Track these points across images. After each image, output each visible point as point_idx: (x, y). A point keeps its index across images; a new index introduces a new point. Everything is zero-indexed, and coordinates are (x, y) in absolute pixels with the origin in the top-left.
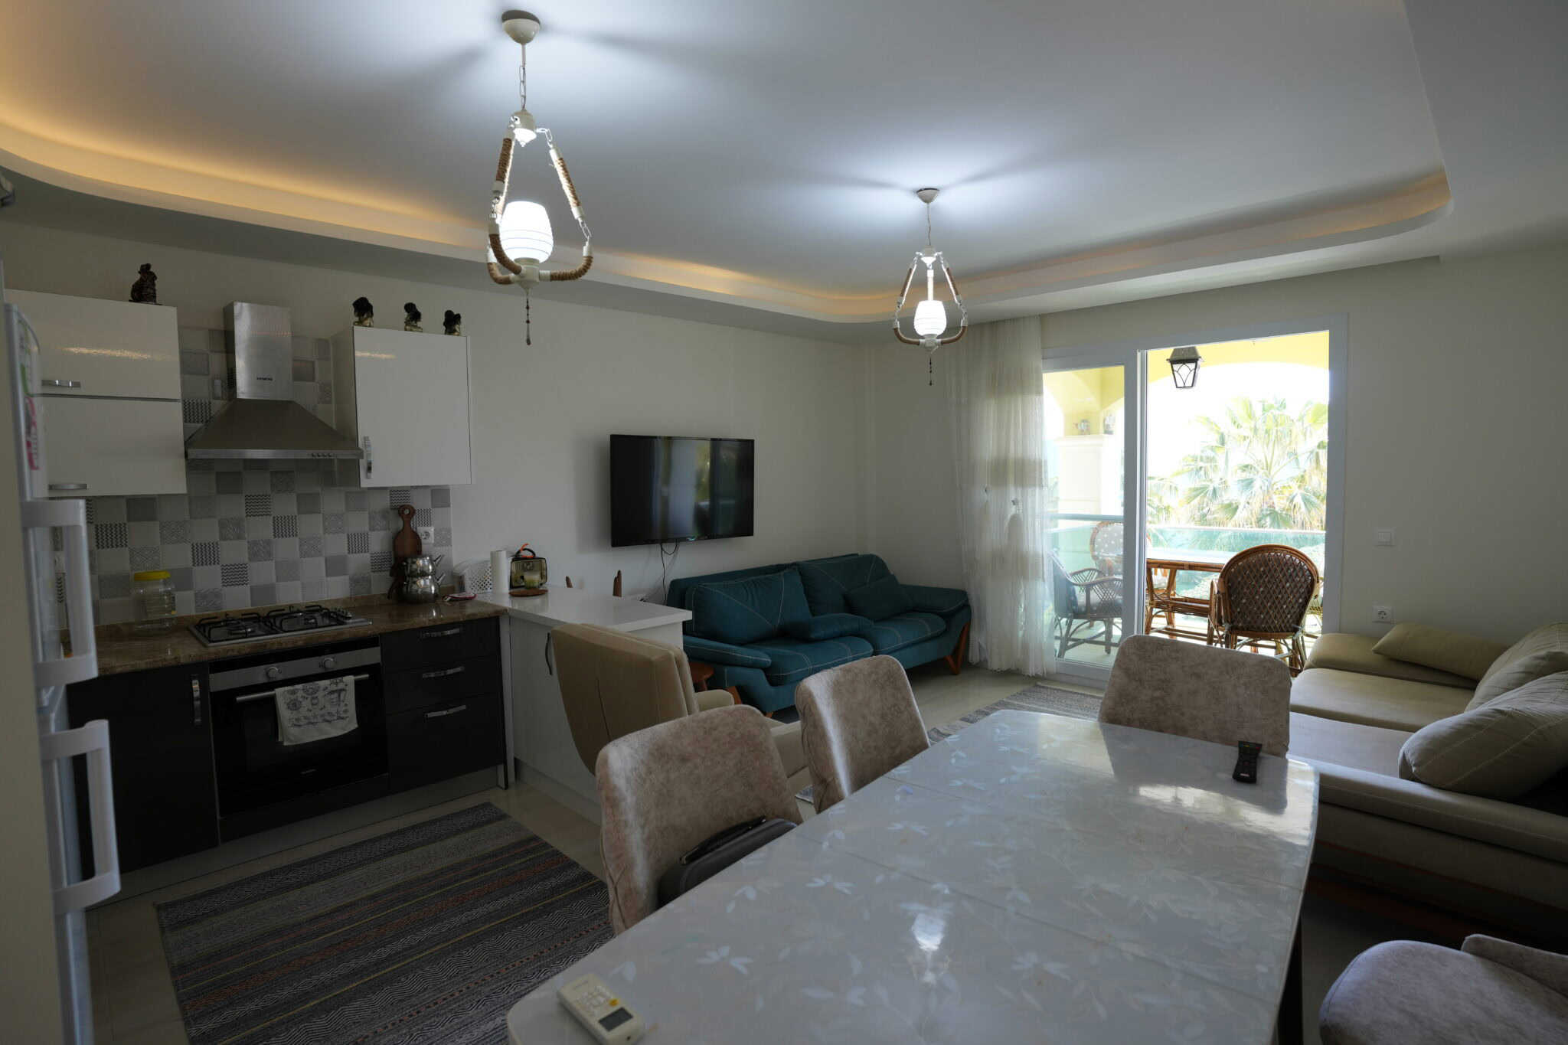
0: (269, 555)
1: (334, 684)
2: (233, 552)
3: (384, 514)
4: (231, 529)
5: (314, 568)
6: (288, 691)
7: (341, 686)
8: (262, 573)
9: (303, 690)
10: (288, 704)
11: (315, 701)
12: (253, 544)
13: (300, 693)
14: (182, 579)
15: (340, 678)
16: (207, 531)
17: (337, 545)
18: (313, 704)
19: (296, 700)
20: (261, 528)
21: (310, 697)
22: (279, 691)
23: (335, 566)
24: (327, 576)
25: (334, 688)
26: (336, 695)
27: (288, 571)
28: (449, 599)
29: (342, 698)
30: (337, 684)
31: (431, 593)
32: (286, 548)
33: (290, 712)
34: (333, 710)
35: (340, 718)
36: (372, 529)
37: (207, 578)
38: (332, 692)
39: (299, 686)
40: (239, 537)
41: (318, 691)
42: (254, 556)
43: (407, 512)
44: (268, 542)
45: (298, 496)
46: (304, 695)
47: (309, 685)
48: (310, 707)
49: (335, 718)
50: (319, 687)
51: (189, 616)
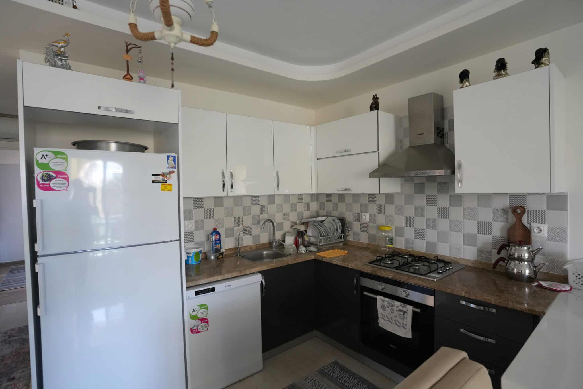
0: (434, 227)
1: (402, 306)
2: (420, 223)
3: (504, 211)
4: (420, 212)
5: (457, 239)
6: (382, 299)
7: (404, 309)
8: (431, 235)
9: (388, 302)
10: (382, 306)
11: (392, 311)
12: (428, 220)
13: (386, 303)
14: (399, 232)
15: (405, 305)
16: (410, 211)
17: (471, 227)
18: (391, 312)
19: (384, 305)
20: (432, 212)
21: (390, 308)
22: (379, 298)
23: (469, 240)
24: (464, 244)
25: (401, 308)
26: (402, 313)
27: (443, 237)
28: (536, 284)
29: (405, 316)
30: (403, 307)
31: (525, 274)
32: (443, 224)
33: (382, 310)
34: (401, 321)
35: (403, 327)
36: (495, 220)
37: (410, 233)
38: (401, 311)
39: (387, 299)
40: (422, 215)
41: (394, 306)
42: (428, 226)
43: (519, 211)
44: (435, 220)
45: (450, 196)
46: (388, 305)
47: (391, 301)
48: (390, 313)
49: (401, 325)
50: (394, 304)
51: (401, 249)
